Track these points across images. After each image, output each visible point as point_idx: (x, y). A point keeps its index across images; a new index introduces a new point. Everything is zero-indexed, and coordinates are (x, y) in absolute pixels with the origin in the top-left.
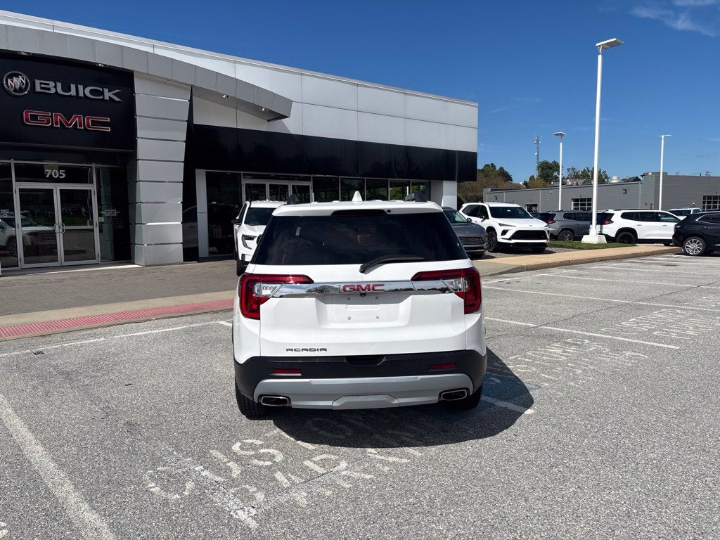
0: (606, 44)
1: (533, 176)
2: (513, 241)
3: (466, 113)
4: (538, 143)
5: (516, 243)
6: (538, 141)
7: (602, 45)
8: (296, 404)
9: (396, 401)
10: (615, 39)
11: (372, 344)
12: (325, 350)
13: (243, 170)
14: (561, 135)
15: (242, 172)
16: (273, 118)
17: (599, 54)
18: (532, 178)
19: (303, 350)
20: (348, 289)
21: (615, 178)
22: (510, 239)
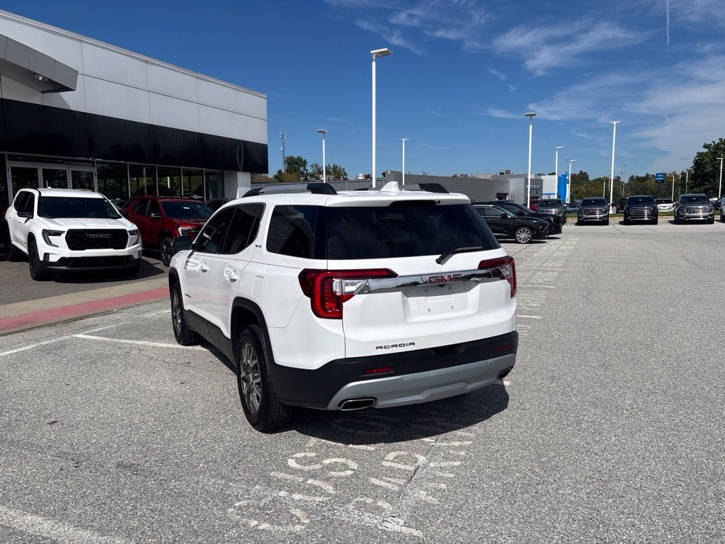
0: (379, 52)
1: (280, 170)
3: (256, 103)
4: (283, 138)
6: (282, 136)
7: (375, 53)
8: (381, 404)
9: (469, 387)
10: (386, 49)
11: (453, 333)
12: (413, 344)
13: (9, 151)
14: (324, 132)
15: (6, 153)
16: (54, 89)
17: (373, 61)
18: (280, 172)
19: (392, 346)
20: (433, 280)
21: (361, 175)
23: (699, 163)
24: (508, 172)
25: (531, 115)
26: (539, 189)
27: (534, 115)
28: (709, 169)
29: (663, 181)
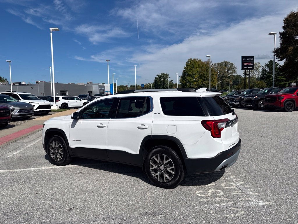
0: (54, 29)
2: (38, 110)
5: (39, 111)
7: (52, 29)
10: (58, 28)
12: (235, 143)
14: (10, 62)
17: (51, 32)
19: (232, 145)
22: (36, 109)
23: (156, 81)
24: (91, 83)
25: (108, 61)
26: (104, 90)
27: (109, 61)
28: (159, 83)
29: (144, 87)
